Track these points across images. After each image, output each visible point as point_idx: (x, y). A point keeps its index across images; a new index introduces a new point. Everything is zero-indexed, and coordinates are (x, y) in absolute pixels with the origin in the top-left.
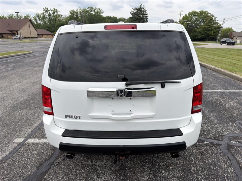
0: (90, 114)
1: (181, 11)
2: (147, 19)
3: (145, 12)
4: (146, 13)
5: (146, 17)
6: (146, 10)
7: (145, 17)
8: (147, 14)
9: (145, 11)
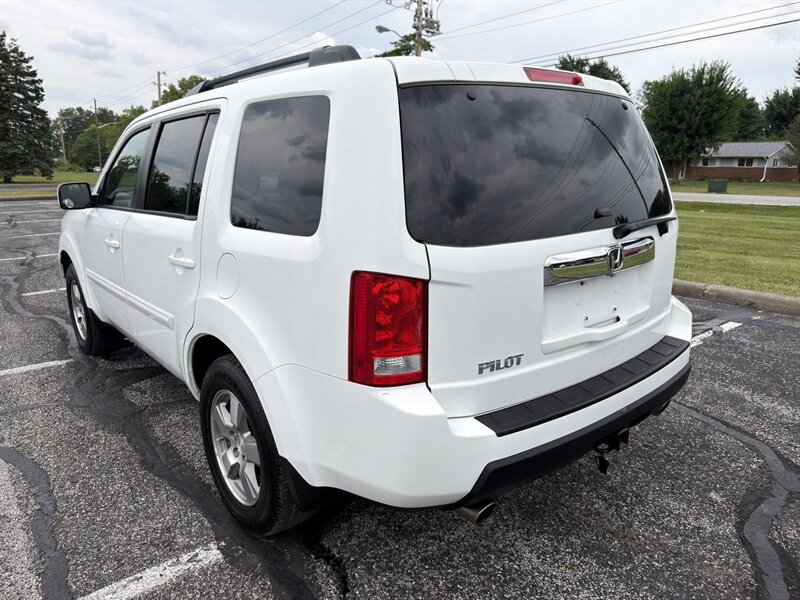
0: (544, 342)
1: (159, 74)
2: (37, 90)
3: (24, 65)
4: (30, 67)
5: (33, 82)
6: (26, 56)
7: (27, 82)
8: (34, 74)
9: (26, 61)
